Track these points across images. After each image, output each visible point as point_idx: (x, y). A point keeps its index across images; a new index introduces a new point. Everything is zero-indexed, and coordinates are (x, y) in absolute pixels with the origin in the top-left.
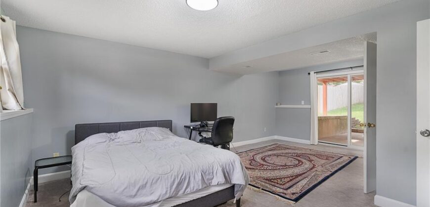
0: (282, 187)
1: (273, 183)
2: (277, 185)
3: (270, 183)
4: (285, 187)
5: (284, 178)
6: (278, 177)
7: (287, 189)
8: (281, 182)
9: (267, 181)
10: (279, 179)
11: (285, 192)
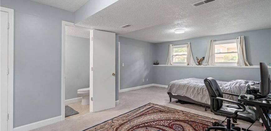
0: (154, 108)
1: (159, 109)
2: (156, 108)
3: (160, 110)
4: (153, 108)
5: (152, 113)
6: (156, 113)
7: (152, 107)
8: (154, 110)
9: (162, 110)
10: (155, 112)
11: (153, 106)
